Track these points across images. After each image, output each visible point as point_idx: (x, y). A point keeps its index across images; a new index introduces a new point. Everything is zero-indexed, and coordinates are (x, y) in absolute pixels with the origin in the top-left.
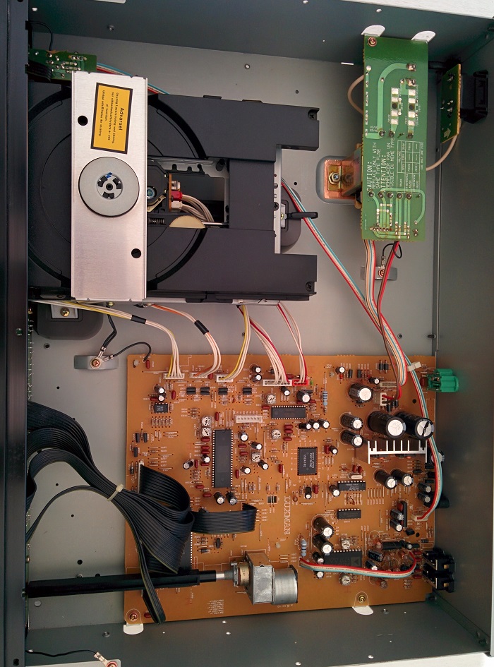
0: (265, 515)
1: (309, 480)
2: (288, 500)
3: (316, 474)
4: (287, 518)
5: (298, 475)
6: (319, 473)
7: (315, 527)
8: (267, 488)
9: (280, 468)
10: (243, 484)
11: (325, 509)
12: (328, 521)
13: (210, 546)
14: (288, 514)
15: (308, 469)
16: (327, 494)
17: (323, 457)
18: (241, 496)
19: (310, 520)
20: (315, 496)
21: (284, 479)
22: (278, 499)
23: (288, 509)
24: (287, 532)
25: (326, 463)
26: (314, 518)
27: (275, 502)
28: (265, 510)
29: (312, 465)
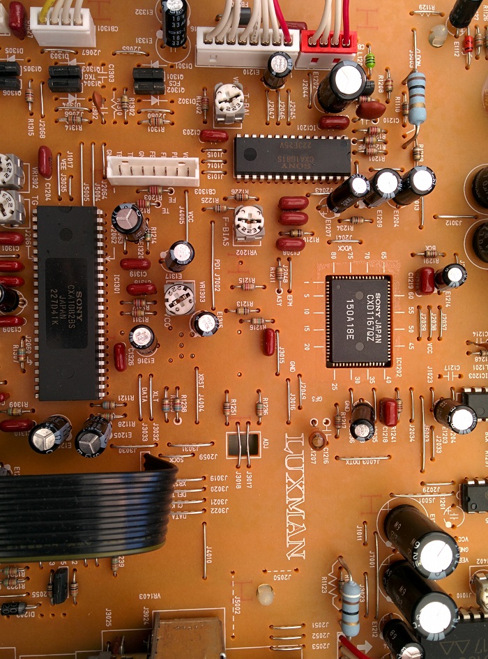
0: (219, 495)
1: (365, 382)
2: (296, 448)
3: (389, 365)
4: (295, 506)
5: (329, 365)
6: (398, 360)
7: (387, 537)
8: (224, 408)
9: (266, 342)
10: (142, 391)
11: (423, 478)
12: (432, 517)
13: (35, 595)
14: (296, 493)
15: (360, 347)
16: (426, 429)
17: (412, 310)
18: (137, 432)
19: (373, 513)
20: (387, 434)
21: (283, 377)
22: (264, 443)
23: (296, 475)
24: (297, 550)
25: (424, 328)
26: (386, 505)
27: (254, 451)
28: (220, 478)
29: (374, 334)
